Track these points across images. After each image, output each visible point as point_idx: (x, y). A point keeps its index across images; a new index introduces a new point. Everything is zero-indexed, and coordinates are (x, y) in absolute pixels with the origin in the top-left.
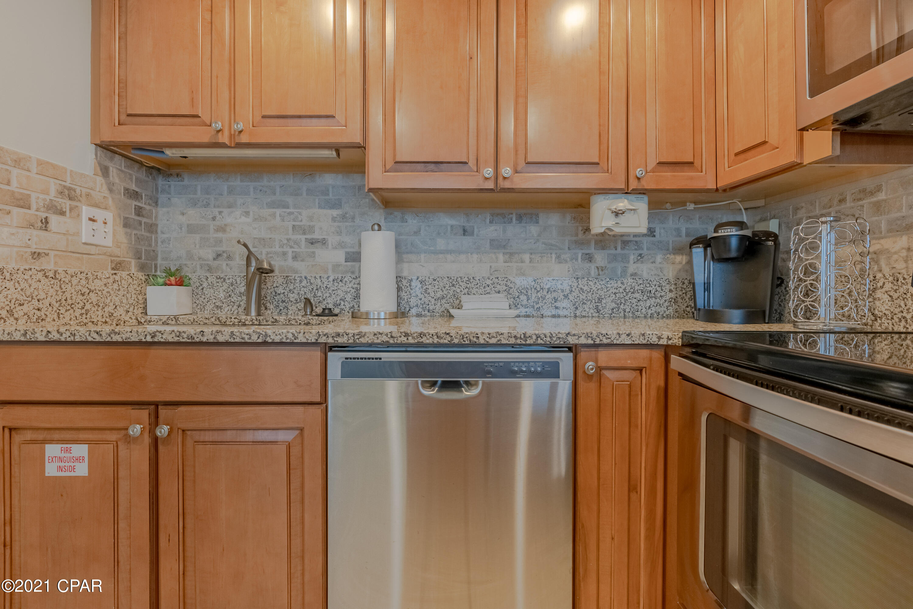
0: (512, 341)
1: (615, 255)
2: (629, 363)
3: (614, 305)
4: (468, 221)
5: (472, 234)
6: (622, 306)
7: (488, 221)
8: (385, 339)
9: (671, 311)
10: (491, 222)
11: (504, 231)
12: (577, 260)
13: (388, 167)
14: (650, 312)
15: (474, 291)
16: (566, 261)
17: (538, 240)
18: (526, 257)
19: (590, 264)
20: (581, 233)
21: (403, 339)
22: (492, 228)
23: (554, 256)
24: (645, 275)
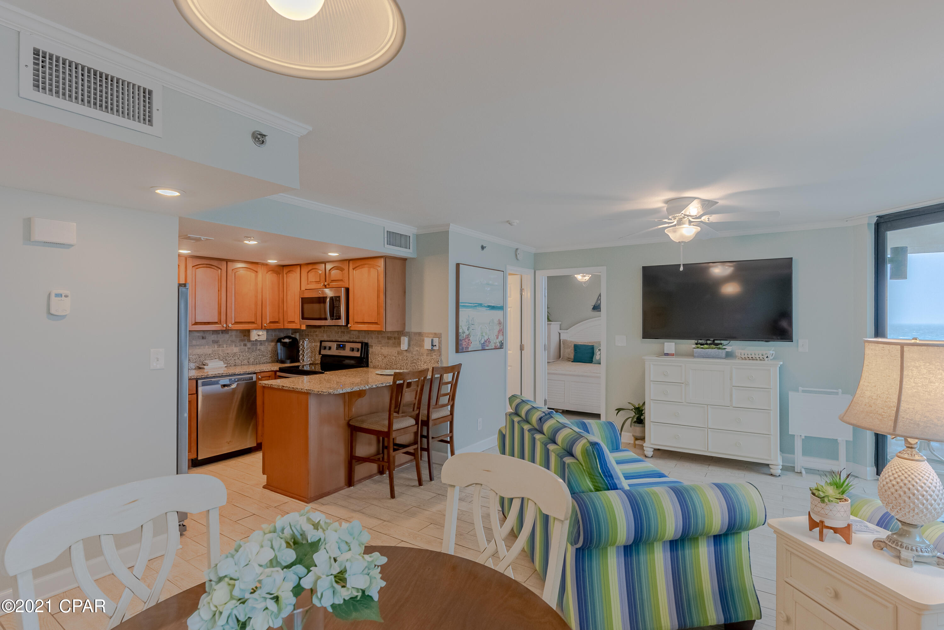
0: (243, 373)
1: (253, 344)
2: (268, 375)
3: (253, 360)
4: (204, 334)
5: (206, 338)
6: (256, 360)
7: (211, 334)
8: (214, 375)
9: (270, 361)
10: (212, 334)
11: (217, 337)
12: (241, 346)
13: (193, 324)
14: (264, 361)
15: (207, 359)
16: (238, 347)
17: (228, 340)
18: (225, 346)
19: (245, 347)
20: (242, 337)
21: (218, 375)
22: (213, 336)
23: (234, 345)
24: (262, 350)
